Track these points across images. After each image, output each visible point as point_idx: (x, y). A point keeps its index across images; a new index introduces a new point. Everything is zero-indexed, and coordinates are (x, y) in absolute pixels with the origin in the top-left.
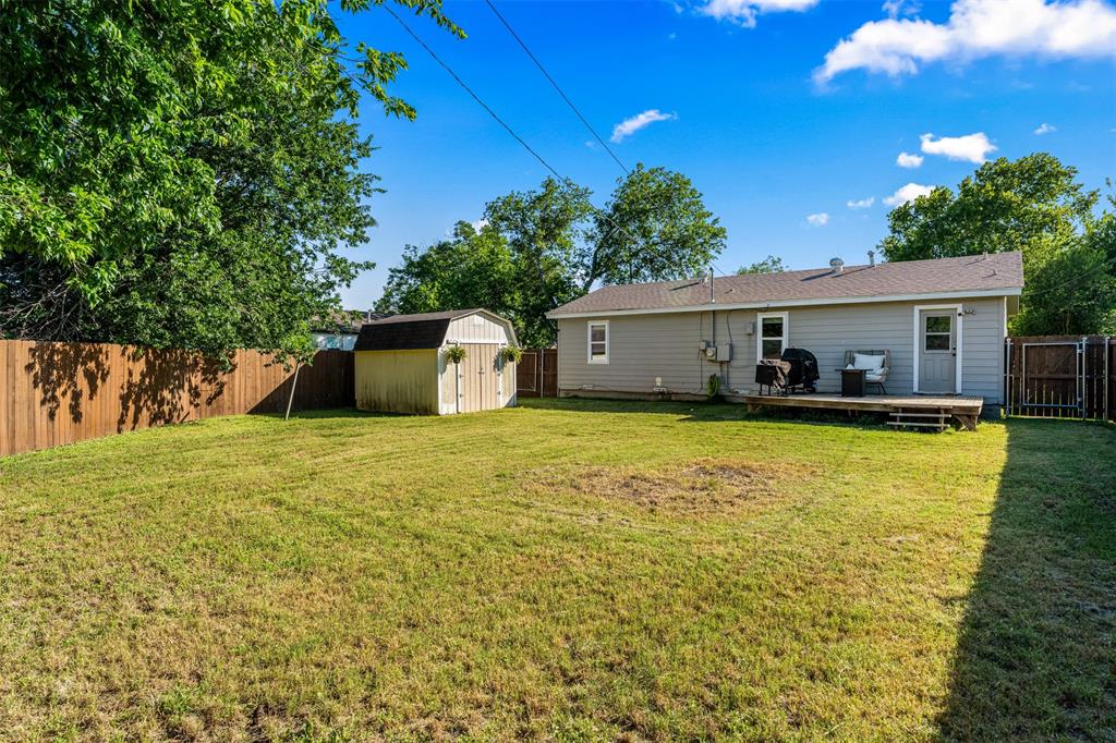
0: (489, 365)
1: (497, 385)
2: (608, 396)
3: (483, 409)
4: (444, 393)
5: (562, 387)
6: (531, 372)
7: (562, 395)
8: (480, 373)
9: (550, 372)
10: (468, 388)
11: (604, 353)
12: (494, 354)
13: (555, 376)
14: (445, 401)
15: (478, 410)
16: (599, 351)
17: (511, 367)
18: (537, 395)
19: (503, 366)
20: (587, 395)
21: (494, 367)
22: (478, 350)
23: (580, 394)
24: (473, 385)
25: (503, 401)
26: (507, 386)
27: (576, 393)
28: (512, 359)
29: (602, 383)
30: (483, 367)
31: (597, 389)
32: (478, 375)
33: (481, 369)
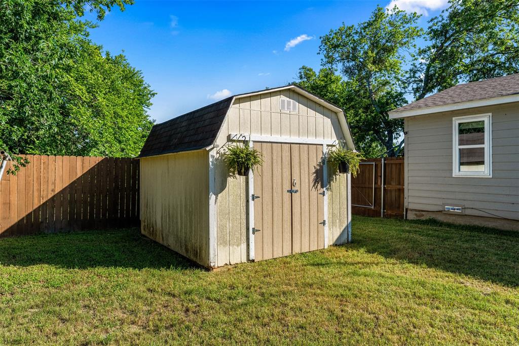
0: (305, 178)
1: (319, 209)
2: (491, 225)
3: (297, 250)
4: (221, 228)
5: (411, 207)
6: (367, 185)
7: (411, 216)
8: (291, 191)
9: (394, 186)
10: (268, 218)
11: (482, 163)
12: (315, 162)
13: (401, 191)
14: (223, 242)
15: (287, 252)
16: (472, 158)
17: (343, 183)
18: (376, 214)
19: (330, 180)
20: (450, 220)
21: (316, 181)
22: (286, 154)
23: (440, 218)
24: (277, 211)
25: (330, 235)
26: (336, 212)
27: (433, 216)
28: (344, 168)
29: (478, 205)
30: (297, 181)
31: (468, 212)
32: (287, 196)
33: (292, 184)
